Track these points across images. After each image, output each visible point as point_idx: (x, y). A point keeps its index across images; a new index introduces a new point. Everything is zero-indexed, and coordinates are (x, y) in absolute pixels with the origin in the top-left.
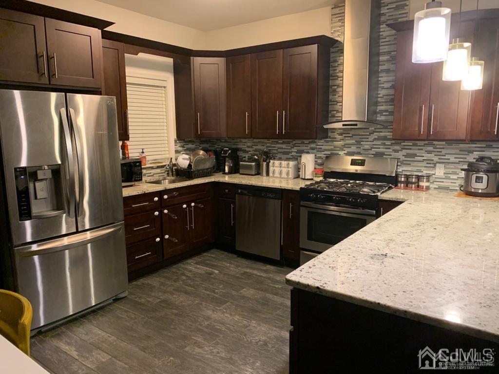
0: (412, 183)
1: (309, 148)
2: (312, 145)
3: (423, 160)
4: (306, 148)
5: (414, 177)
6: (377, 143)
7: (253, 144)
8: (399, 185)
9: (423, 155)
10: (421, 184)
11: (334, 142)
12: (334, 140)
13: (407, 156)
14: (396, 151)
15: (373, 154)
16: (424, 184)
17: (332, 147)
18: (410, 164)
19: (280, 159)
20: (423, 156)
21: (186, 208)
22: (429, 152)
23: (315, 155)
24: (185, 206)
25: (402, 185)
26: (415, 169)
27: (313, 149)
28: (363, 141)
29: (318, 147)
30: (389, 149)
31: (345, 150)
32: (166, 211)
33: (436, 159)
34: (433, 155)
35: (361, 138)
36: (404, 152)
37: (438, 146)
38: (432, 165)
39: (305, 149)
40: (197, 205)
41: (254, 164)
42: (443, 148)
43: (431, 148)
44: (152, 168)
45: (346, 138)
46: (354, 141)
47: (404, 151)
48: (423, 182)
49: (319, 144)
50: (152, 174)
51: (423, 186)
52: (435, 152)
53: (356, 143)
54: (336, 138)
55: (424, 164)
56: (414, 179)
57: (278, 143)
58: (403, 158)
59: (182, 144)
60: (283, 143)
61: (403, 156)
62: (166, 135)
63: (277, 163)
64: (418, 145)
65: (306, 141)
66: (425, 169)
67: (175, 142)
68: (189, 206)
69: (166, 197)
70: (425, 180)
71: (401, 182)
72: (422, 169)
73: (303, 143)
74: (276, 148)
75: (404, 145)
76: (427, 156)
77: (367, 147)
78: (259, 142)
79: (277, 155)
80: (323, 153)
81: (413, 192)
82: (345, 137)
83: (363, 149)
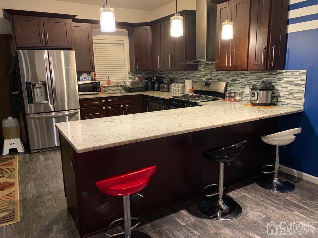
0: (232, 97)
1: (190, 76)
3: (240, 83)
4: (189, 76)
5: (233, 93)
6: (219, 73)
7: (169, 74)
8: (226, 98)
9: (240, 80)
10: (236, 98)
11: (201, 73)
12: (201, 71)
13: (233, 80)
14: (227, 78)
15: (217, 80)
17: (200, 76)
18: (234, 86)
19: (179, 83)
20: (239, 81)
22: (242, 78)
23: (193, 81)
24: (122, 106)
25: (228, 98)
26: (236, 88)
27: (192, 77)
28: (213, 72)
29: (194, 75)
30: (224, 76)
31: (205, 77)
32: (110, 108)
33: (245, 82)
34: (244, 80)
35: (212, 70)
36: (231, 78)
37: (246, 74)
38: (244, 86)
40: (130, 106)
41: (166, 85)
42: (249, 76)
43: (243, 76)
44: (115, 86)
45: (206, 70)
46: (209, 72)
47: (231, 77)
49: (195, 74)
50: (115, 90)
51: (237, 99)
52: (245, 78)
53: (210, 73)
54: (201, 70)
55: (240, 86)
57: (178, 73)
58: (230, 82)
59: (134, 74)
60: (181, 73)
61: (231, 80)
62: (124, 69)
63: (174, 84)
64: (238, 73)
66: (240, 88)
67: (129, 73)
68: (124, 106)
69: (109, 100)
70: (238, 95)
72: (239, 88)
74: (177, 77)
75: (231, 74)
76: (242, 81)
77: (215, 75)
79: (178, 80)
80: (196, 79)
82: (206, 69)
83: (213, 77)
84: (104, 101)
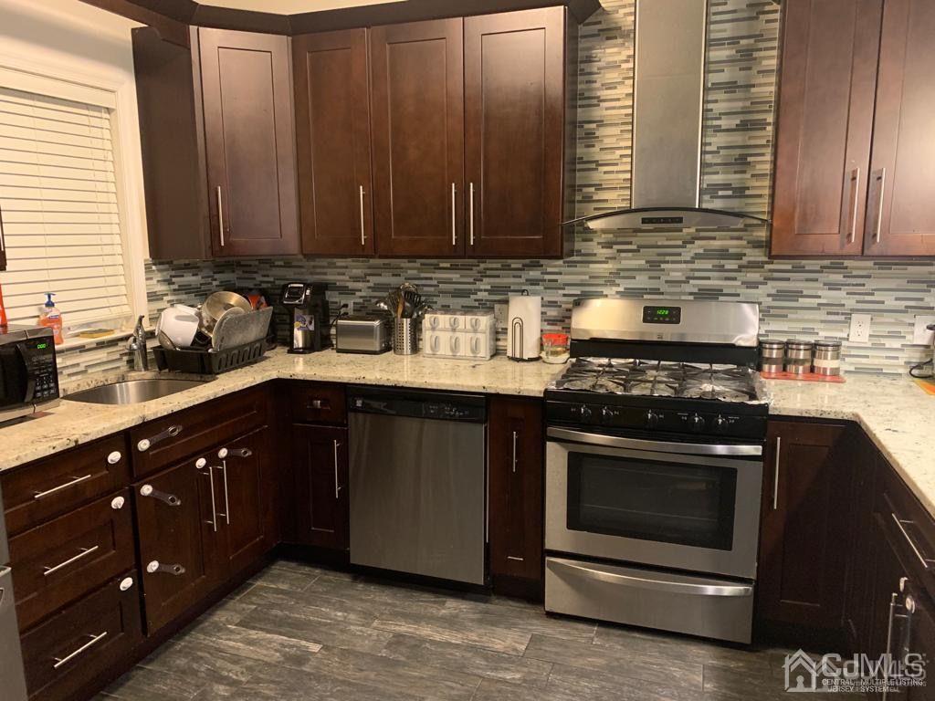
0: (797, 362)
1: (522, 280)
2: (531, 273)
3: (819, 304)
4: (517, 280)
5: (802, 347)
6: (702, 266)
7: (369, 271)
8: (766, 367)
9: (819, 293)
10: (819, 363)
11: (592, 266)
12: (589, 259)
13: (780, 295)
14: (752, 285)
15: (691, 294)
16: (826, 363)
17: (587, 277)
18: (786, 316)
19: (446, 309)
20: (819, 297)
21: (205, 468)
22: (833, 286)
23: (542, 299)
24: (201, 463)
25: (774, 367)
26: (799, 326)
27: (534, 282)
28: (668, 262)
29: (547, 277)
30: (735, 279)
31: (619, 285)
32: (147, 490)
33: (851, 302)
34: (842, 294)
35: (659, 255)
36: (772, 287)
37: (855, 273)
38: (842, 318)
39: (514, 284)
40: (234, 452)
41: (377, 323)
42: (869, 277)
43: (838, 278)
44: (82, 349)
45: (623, 255)
46: (643, 262)
47: (770, 284)
48: (826, 358)
49: (549, 270)
50: (82, 368)
51: (825, 369)
52: (849, 285)
53: (647, 266)
54: (595, 255)
55: (821, 315)
56: (802, 352)
57: (438, 268)
58: (768, 301)
59: (167, 275)
60: (453, 268)
61: (769, 295)
62: (118, 250)
63: (444, 319)
64: (807, 268)
65: (516, 264)
66: (822, 326)
67: (148, 268)
68: (213, 460)
69: (144, 445)
70: (829, 354)
71: (770, 361)
72: (816, 326)
73: (507, 268)
74: (435, 282)
75: (770, 271)
76: (828, 296)
77: (677, 276)
78: (387, 267)
79: (435, 299)
80: (561, 292)
81: (800, 384)
82: (619, 251)
83: (667, 282)
84: (115, 457)
